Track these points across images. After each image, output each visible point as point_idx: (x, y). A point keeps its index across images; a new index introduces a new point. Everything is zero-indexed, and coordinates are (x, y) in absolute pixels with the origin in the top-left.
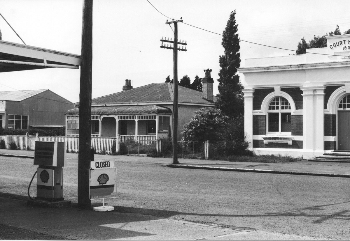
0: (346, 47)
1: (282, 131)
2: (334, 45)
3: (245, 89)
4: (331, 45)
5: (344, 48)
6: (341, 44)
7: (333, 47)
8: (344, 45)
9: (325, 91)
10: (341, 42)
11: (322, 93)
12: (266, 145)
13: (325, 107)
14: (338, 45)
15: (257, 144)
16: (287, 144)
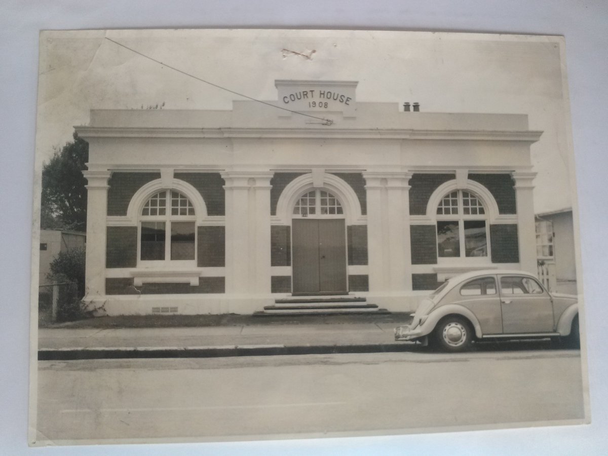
0: (314, 103)
1: (172, 258)
2: (292, 97)
3: (89, 170)
4: (286, 97)
5: (311, 104)
6: (305, 96)
7: (290, 102)
8: (311, 100)
9: (273, 182)
10: (305, 93)
11: (268, 184)
12: (138, 288)
13: (273, 212)
14: (299, 97)
15: (115, 287)
16: (188, 284)
